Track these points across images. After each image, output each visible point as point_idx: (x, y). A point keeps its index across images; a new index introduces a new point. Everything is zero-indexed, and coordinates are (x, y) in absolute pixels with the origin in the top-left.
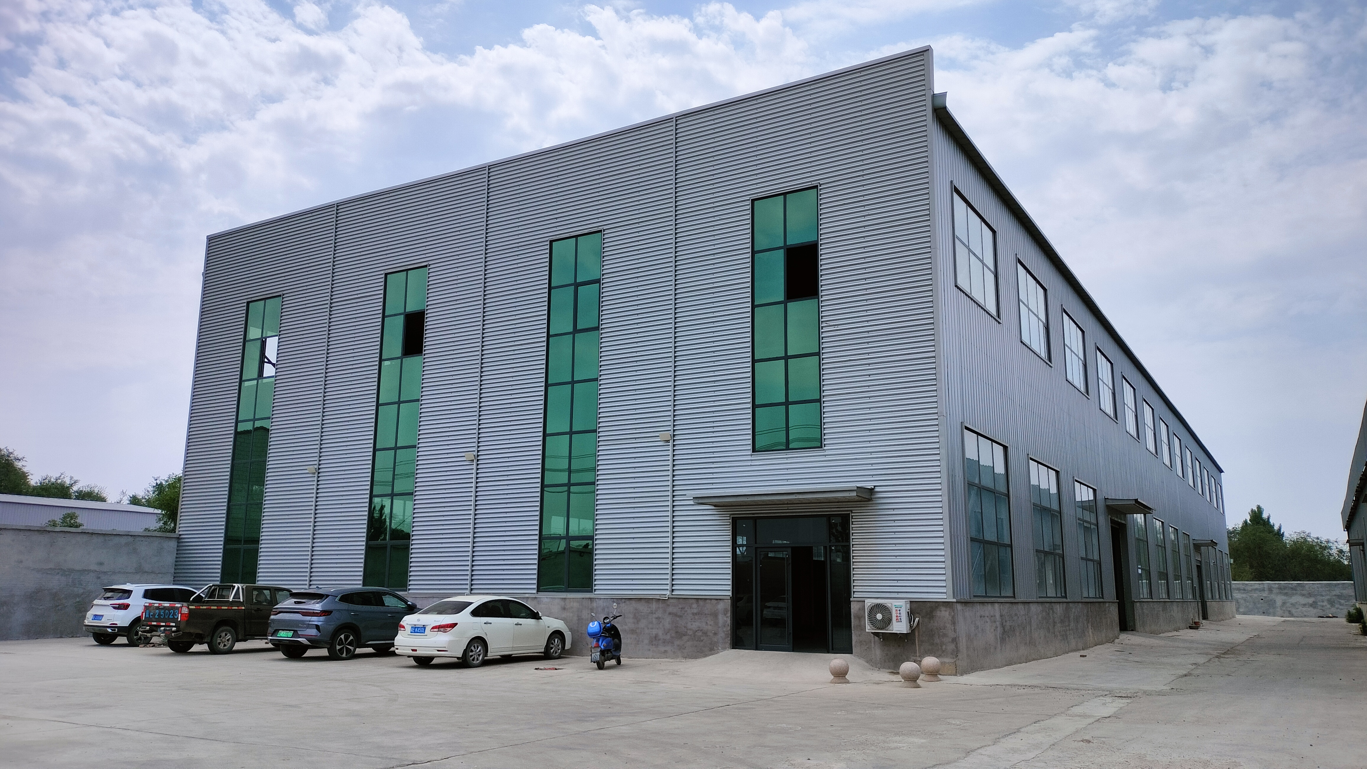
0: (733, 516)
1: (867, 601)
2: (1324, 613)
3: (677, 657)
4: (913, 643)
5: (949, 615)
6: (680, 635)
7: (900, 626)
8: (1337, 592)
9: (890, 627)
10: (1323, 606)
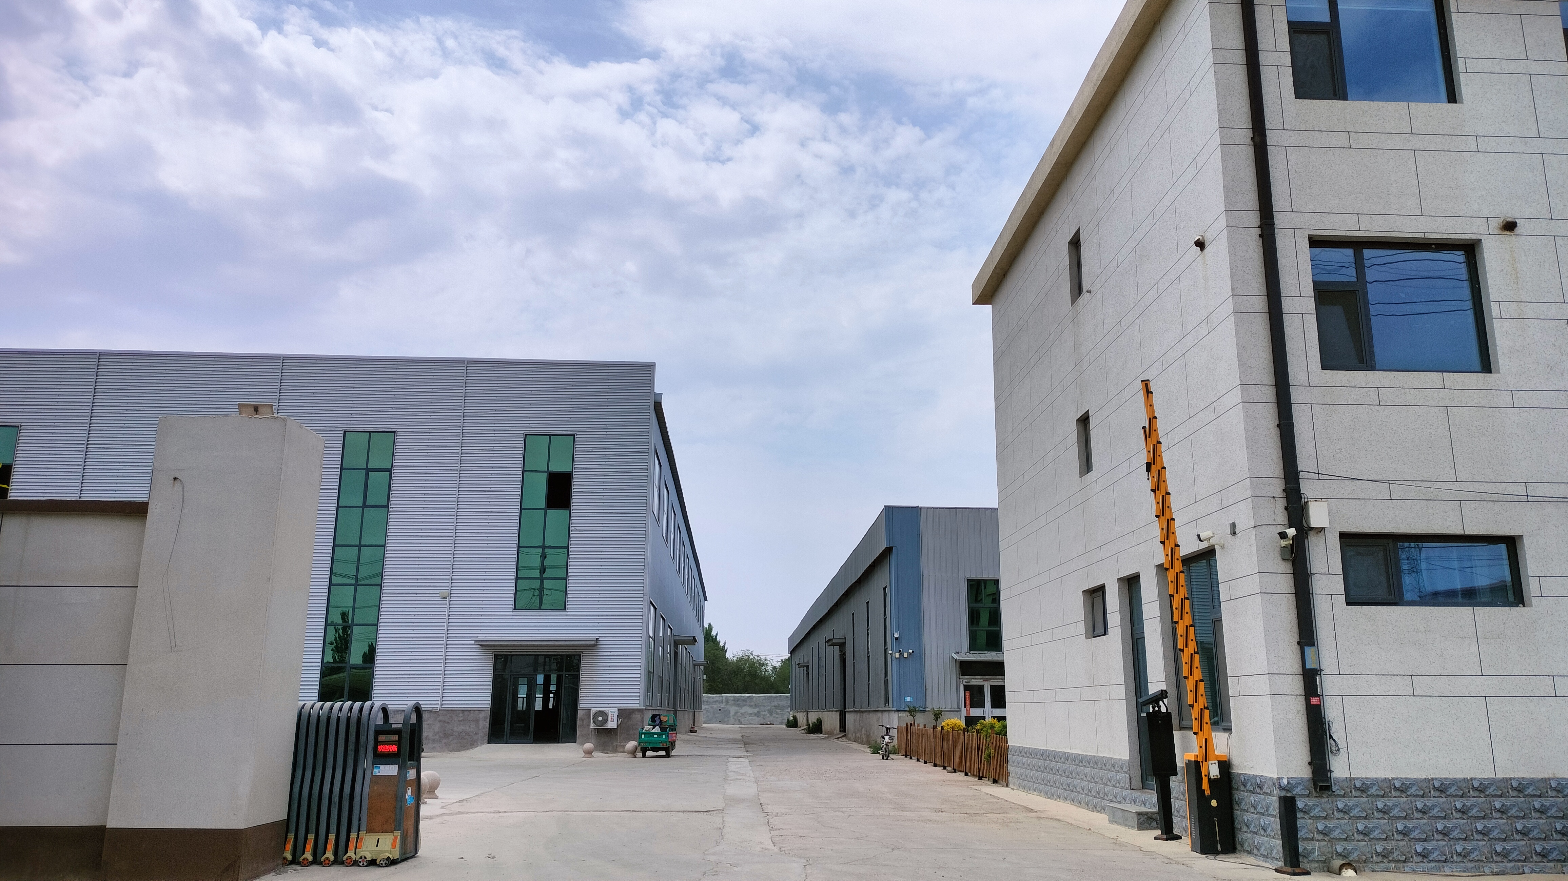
0: (496, 653)
1: (592, 709)
2: (765, 721)
3: (444, 751)
4: (617, 735)
5: (640, 716)
6: (446, 735)
7: (612, 724)
8: (776, 703)
9: (606, 725)
10: (764, 715)
